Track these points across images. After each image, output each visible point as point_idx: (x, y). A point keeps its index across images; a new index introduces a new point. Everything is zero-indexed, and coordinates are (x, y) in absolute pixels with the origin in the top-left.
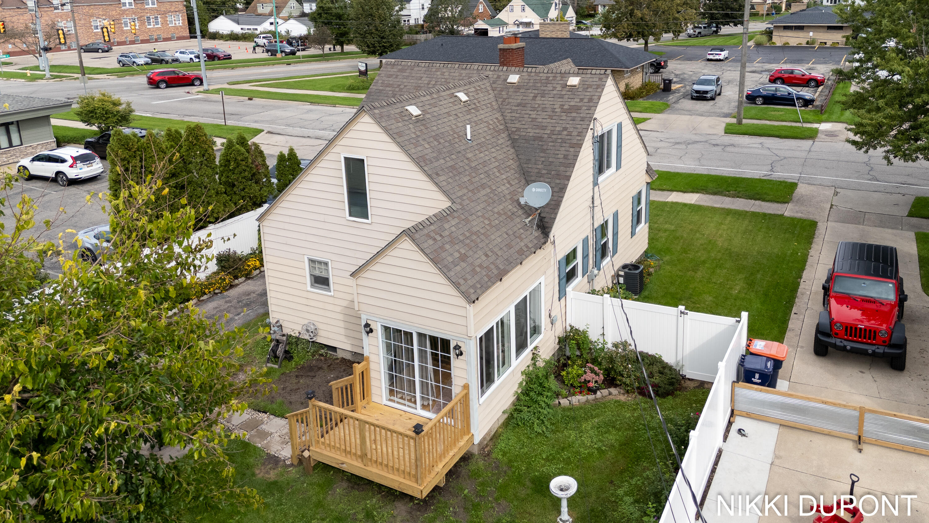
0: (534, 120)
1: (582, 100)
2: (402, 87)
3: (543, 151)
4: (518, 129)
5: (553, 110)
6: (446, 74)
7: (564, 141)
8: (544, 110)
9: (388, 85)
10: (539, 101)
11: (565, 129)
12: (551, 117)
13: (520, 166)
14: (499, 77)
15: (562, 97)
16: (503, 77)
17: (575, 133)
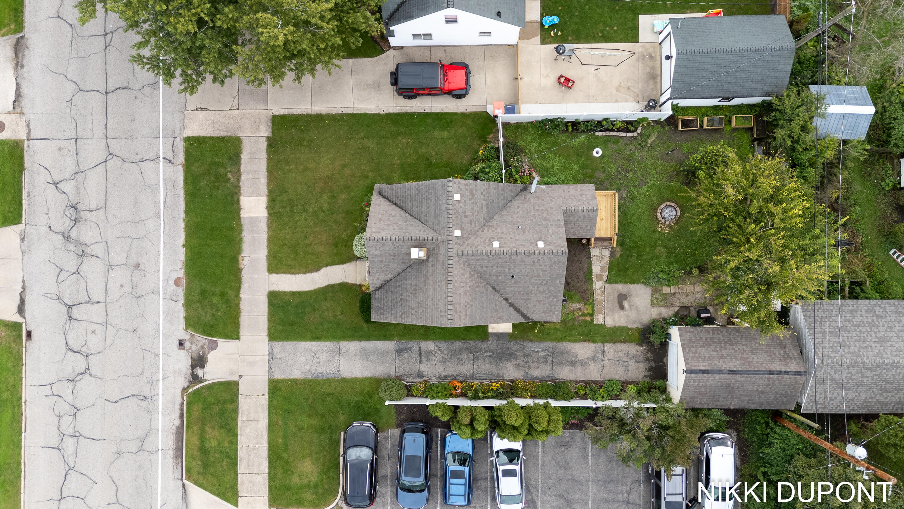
0: (478, 212)
1: (467, 190)
2: (466, 304)
3: (493, 201)
4: (484, 219)
5: (473, 203)
6: (456, 279)
7: (488, 192)
8: (472, 209)
9: (466, 314)
10: (468, 214)
11: (482, 193)
12: (476, 203)
13: (502, 210)
14: (456, 243)
15: (465, 201)
16: (456, 241)
17: (484, 188)
